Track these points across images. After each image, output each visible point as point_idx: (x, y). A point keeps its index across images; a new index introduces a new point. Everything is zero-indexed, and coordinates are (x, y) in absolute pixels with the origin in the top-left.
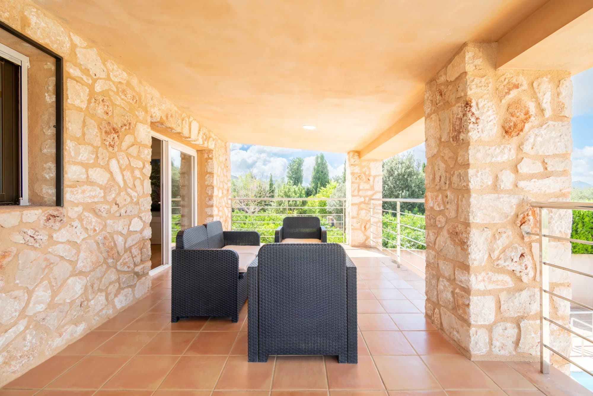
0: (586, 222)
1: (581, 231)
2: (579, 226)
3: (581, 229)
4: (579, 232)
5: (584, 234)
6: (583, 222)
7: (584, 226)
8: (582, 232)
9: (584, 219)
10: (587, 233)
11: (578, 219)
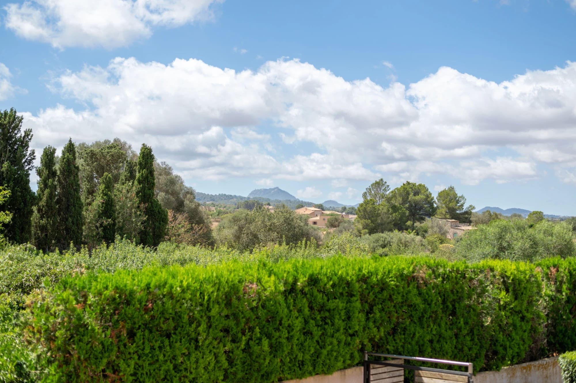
0: (214, 317)
1: (205, 339)
2: (201, 329)
3: (205, 335)
4: (200, 344)
5: (211, 347)
6: (209, 318)
7: (210, 327)
8: (207, 342)
9: (210, 311)
10: (215, 343)
11: (199, 312)
